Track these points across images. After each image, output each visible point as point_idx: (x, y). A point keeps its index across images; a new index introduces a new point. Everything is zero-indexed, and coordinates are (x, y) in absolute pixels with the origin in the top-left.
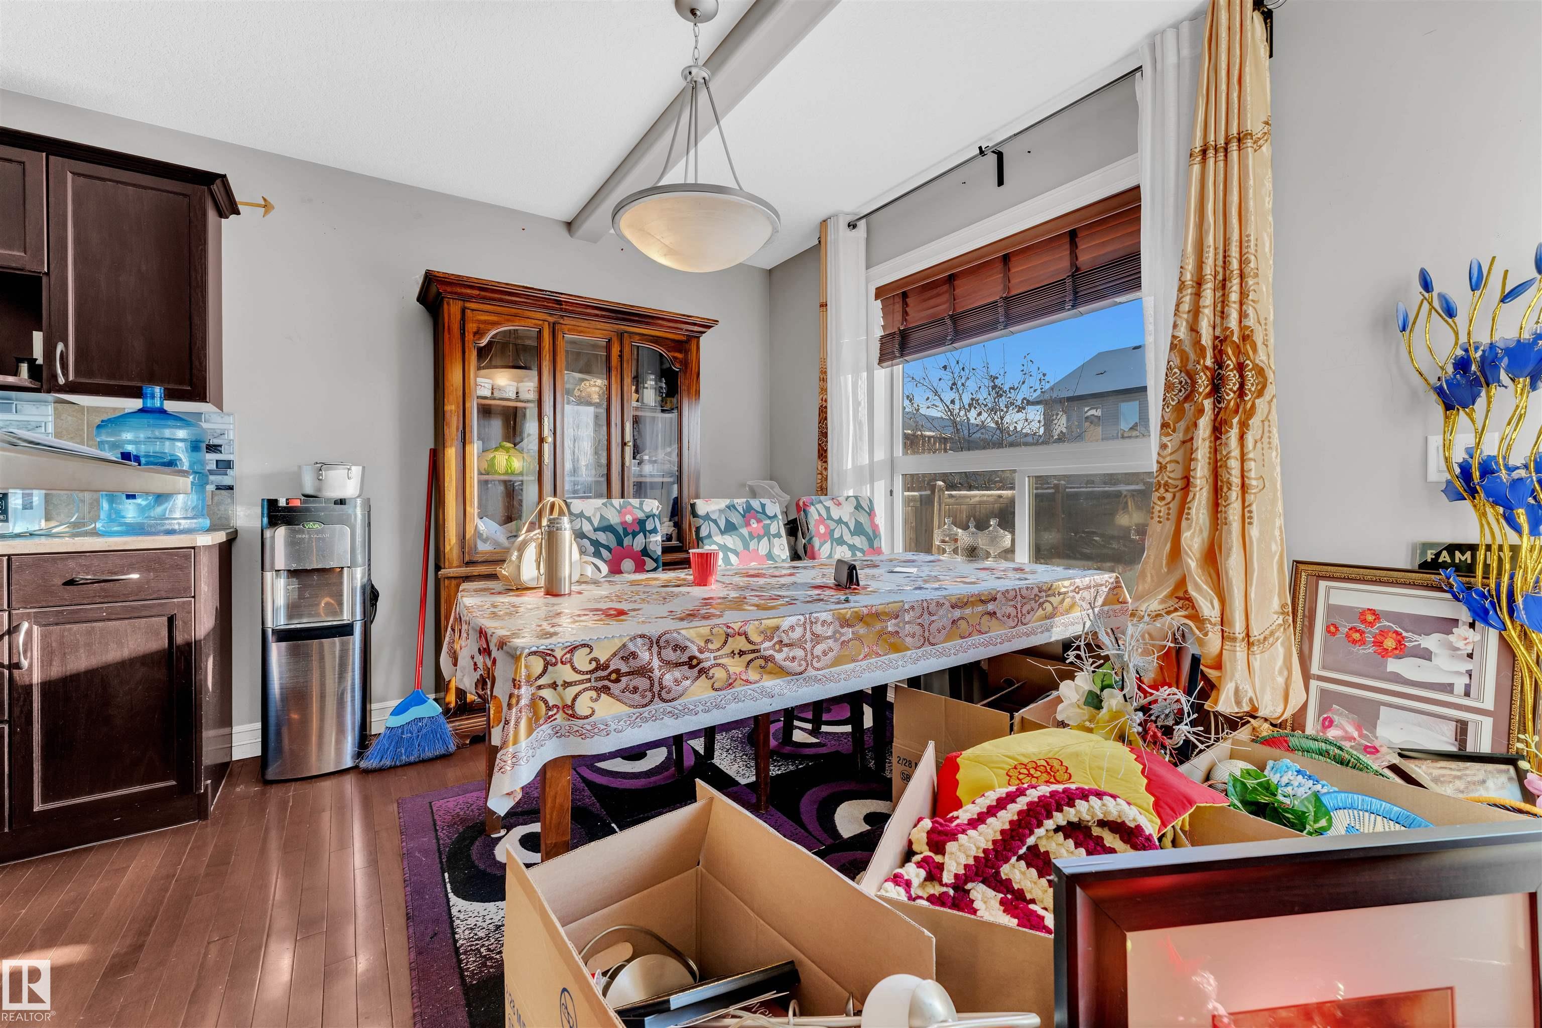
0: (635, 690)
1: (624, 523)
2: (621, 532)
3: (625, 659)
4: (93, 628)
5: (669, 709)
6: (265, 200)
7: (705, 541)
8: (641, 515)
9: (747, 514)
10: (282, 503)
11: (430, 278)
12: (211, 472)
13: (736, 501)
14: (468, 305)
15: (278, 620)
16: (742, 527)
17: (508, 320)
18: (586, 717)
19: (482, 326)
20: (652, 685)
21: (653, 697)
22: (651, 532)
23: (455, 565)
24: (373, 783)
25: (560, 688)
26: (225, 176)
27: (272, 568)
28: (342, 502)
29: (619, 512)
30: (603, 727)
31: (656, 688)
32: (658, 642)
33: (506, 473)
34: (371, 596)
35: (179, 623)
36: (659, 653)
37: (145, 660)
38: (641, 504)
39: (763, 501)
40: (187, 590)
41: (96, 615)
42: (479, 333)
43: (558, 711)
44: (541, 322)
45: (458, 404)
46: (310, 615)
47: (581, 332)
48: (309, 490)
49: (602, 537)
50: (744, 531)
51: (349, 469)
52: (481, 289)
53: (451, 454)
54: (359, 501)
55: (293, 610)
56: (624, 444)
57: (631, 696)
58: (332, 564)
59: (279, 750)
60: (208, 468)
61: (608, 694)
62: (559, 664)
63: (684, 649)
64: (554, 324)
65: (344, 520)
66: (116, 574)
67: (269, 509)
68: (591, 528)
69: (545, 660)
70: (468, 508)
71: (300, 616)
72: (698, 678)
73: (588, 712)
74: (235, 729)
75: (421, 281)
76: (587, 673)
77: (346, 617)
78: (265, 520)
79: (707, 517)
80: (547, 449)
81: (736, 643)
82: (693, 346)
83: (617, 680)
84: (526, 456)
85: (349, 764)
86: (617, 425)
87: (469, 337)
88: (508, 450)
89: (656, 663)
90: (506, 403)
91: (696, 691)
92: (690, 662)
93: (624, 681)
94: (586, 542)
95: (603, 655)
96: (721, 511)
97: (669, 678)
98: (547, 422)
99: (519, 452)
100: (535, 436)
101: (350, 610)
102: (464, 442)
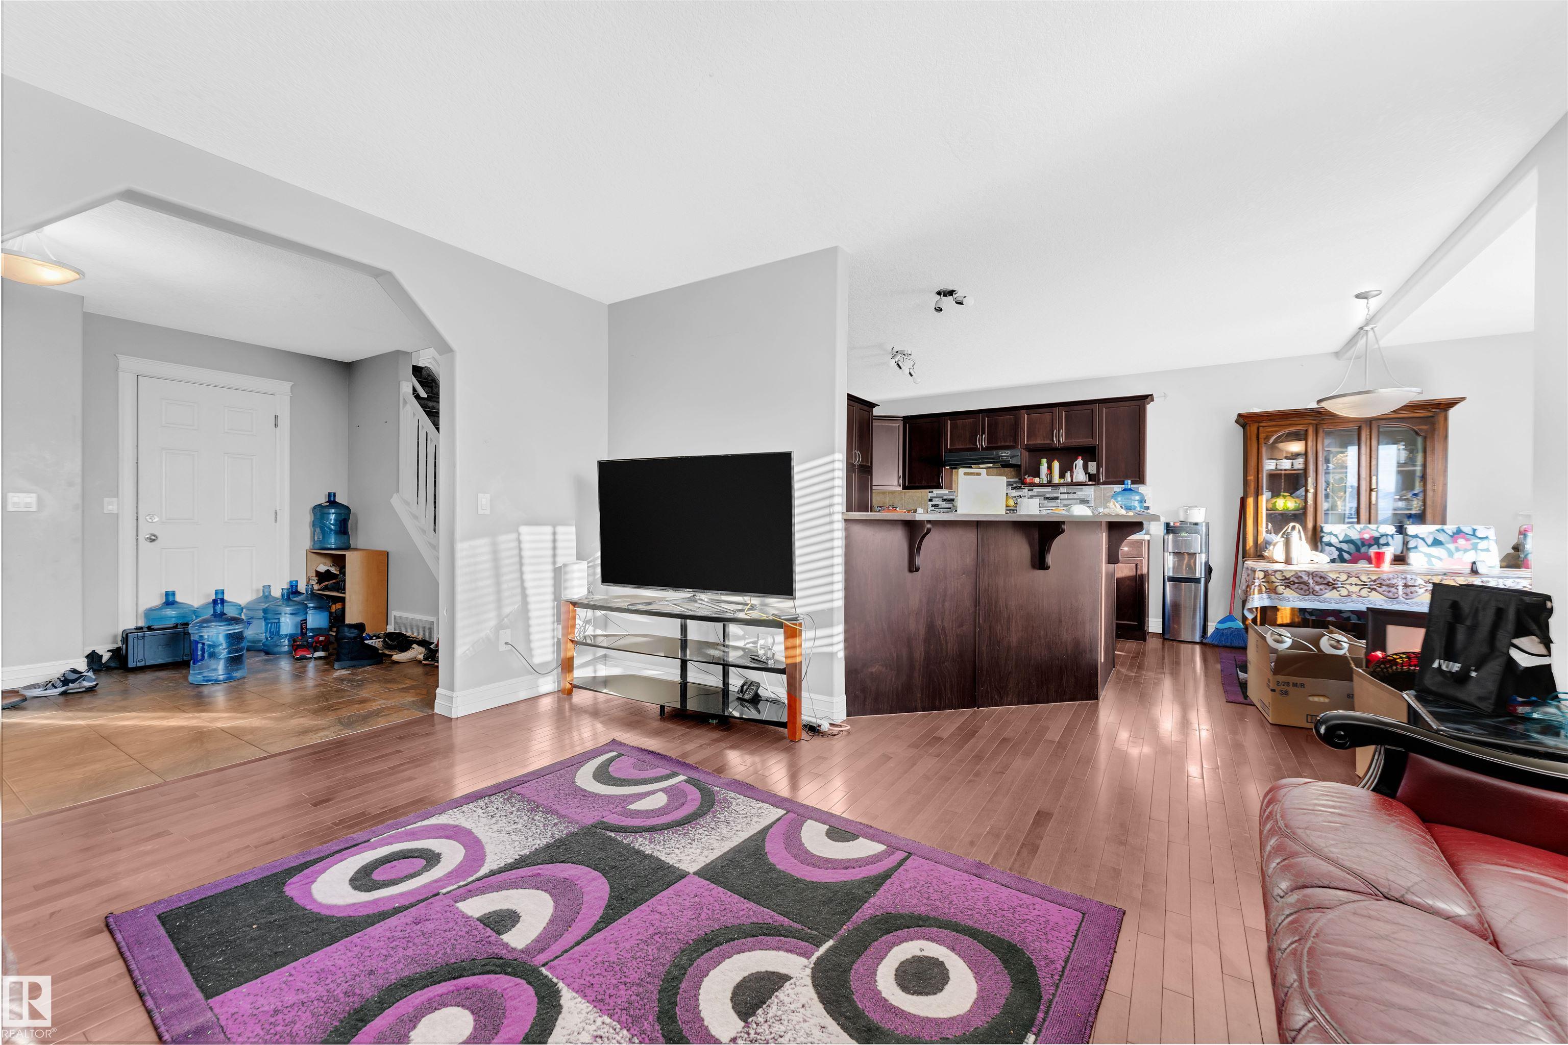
0: (1301, 589)
1: (1362, 540)
2: (1359, 543)
3: (1297, 578)
5: (1317, 599)
7: (1411, 550)
8: (1376, 534)
9: (1456, 536)
10: (1172, 524)
11: (1240, 415)
13: (1446, 527)
14: (1259, 424)
15: (1170, 572)
16: (1449, 543)
17: (1284, 429)
18: (1280, 595)
19: (1270, 433)
20: (1309, 589)
21: (1310, 593)
22: (1383, 545)
23: (1255, 555)
24: (1209, 652)
25: (1270, 583)
26: (1151, 395)
27: (1167, 551)
28: (1196, 524)
29: (1359, 532)
30: (1287, 599)
31: (1311, 590)
32: (1312, 574)
33: (1284, 510)
34: (1209, 570)
35: (1139, 567)
36: (1313, 579)
37: (1130, 579)
38: (1379, 528)
39: (1475, 527)
40: (1140, 555)
42: (1267, 438)
43: (1270, 591)
44: (1306, 425)
45: (1255, 475)
46: (1183, 572)
47: (1337, 426)
48: (1183, 518)
49: (1345, 546)
50: (1451, 546)
51: (1201, 510)
52: (1268, 416)
53: (1250, 501)
54: (1204, 524)
55: (1176, 569)
56: (1370, 490)
57: (1300, 591)
58: (1192, 551)
59: (1169, 627)
61: (1289, 589)
62: (1270, 576)
63: (1325, 578)
64: (1317, 425)
65: (1197, 532)
67: (1166, 527)
68: (1337, 541)
69: (1264, 575)
70: (1259, 528)
71: (1179, 572)
72: (1331, 590)
73: (1282, 593)
75: (1236, 416)
76: (1281, 580)
77: (1198, 575)
78: (1165, 531)
79: (1416, 536)
80: (1310, 496)
81: (1353, 580)
82: (1441, 418)
83: (1293, 585)
84: (1297, 500)
85: (1198, 640)
86: (1366, 478)
87: (1262, 441)
88: (1284, 497)
89: (1311, 582)
90: (1283, 472)
91: (1331, 595)
92: (1328, 584)
93: (1297, 585)
94: (1333, 549)
95: (1288, 575)
96: (1430, 533)
97: (1317, 588)
98: (1310, 481)
99: (1293, 498)
100: (1304, 488)
101: (1200, 573)
102: (1257, 494)
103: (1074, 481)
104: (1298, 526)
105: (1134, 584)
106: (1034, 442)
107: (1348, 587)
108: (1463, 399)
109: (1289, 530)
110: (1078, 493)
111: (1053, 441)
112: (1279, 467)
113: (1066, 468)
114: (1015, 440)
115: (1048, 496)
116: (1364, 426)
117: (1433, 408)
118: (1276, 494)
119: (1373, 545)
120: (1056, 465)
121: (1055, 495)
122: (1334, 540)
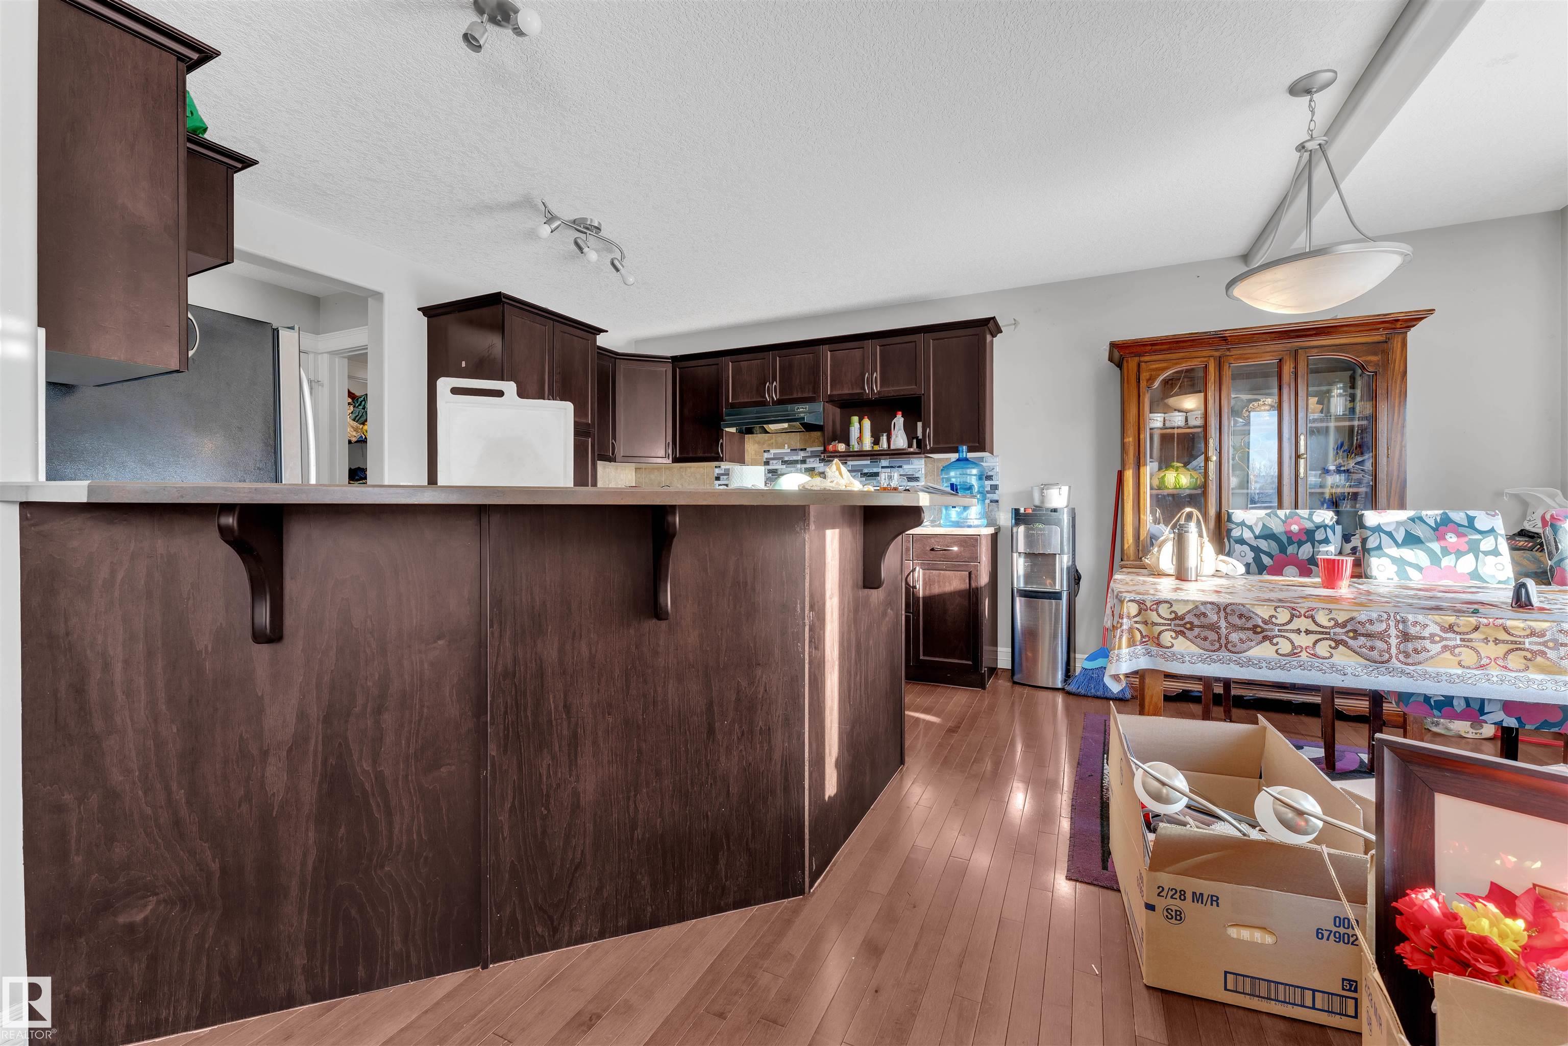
0: (1205, 639)
1: (1289, 533)
2: (1285, 539)
3: (1197, 616)
4: (940, 573)
5: (1235, 659)
6: (1014, 320)
7: (1372, 553)
8: (1309, 525)
9: (1441, 528)
10: (1022, 511)
11: (1114, 346)
12: (988, 492)
13: (1424, 513)
14: (1142, 359)
15: (1019, 583)
16: (1431, 541)
17: (1176, 364)
18: (1168, 648)
19: (1154, 373)
20: (1220, 638)
21: (1221, 646)
22: (1320, 542)
23: (1131, 559)
25: (1149, 625)
26: (994, 318)
27: (1017, 551)
28: (1055, 510)
29: (1284, 522)
30: (1179, 657)
31: (1223, 641)
32: (1225, 609)
33: (1175, 488)
34: (1075, 578)
35: (973, 576)
36: (1226, 618)
37: (959, 593)
38: (1311, 515)
39: (1471, 513)
40: (975, 558)
41: (940, 567)
42: (1151, 380)
43: (1149, 640)
44: (1206, 359)
45: (1135, 436)
46: (1037, 584)
47: (1249, 358)
48: (1037, 502)
49: (1263, 544)
50: (1436, 546)
51: (1060, 488)
52: (1152, 345)
53: (1129, 475)
54: (1066, 510)
55: (1028, 578)
56: (1298, 457)
57: (1202, 642)
58: (1049, 551)
59: (1021, 665)
60: (986, 490)
61: (1184, 637)
62: (1149, 610)
63: (1249, 618)
64: (1220, 357)
65: (1058, 523)
66: (948, 547)
67: (1015, 513)
68: (1252, 536)
69: (1139, 606)
70: (1142, 516)
71: (1032, 583)
72: (1261, 642)
73: (1170, 645)
74: (999, 649)
75: (1108, 349)
76: (1168, 620)
77: (1058, 587)
78: (1013, 521)
79: (1378, 529)
80: (1212, 466)
81: (1303, 623)
82: (1397, 344)
83: (1191, 629)
84: (1193, 473)
85: (1060, 686)
86: (1290, 439)
87: (1143, 384)
88: (1177, 469)
89: (1223, 624)
90: (1176, 431)
91: (1263, 651)
92: (1254, 629)
93: (1197, 630)
94: (1246, 548)
95: (1181, 610)
96: (1399, 524)
97: (1234, 637)
98: (1212, 443)
99: (1188, 470)
100: (1203, 456)
101: (1060, 584)
102: (1138, 465)
103: (892, 447)
104: (1196, 512)
105: (966, 603)
106: (840, 392)
107: (1292, 636)
108: (1431, 311)
109: (1182, 522)
110: (905, 467)
111: (865, 390)
112: (1168, 424)
113: (881, 429)
114: (816, 390)
115: (866, 471)
116: (1286, 358)
117: (1385, 329)
118: (1165, 463)
119: (1306, 542)
120: (867, 423)
121: (875, 470)
122: (1247, 535)
